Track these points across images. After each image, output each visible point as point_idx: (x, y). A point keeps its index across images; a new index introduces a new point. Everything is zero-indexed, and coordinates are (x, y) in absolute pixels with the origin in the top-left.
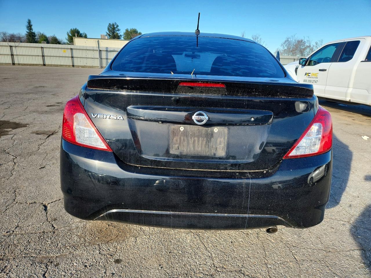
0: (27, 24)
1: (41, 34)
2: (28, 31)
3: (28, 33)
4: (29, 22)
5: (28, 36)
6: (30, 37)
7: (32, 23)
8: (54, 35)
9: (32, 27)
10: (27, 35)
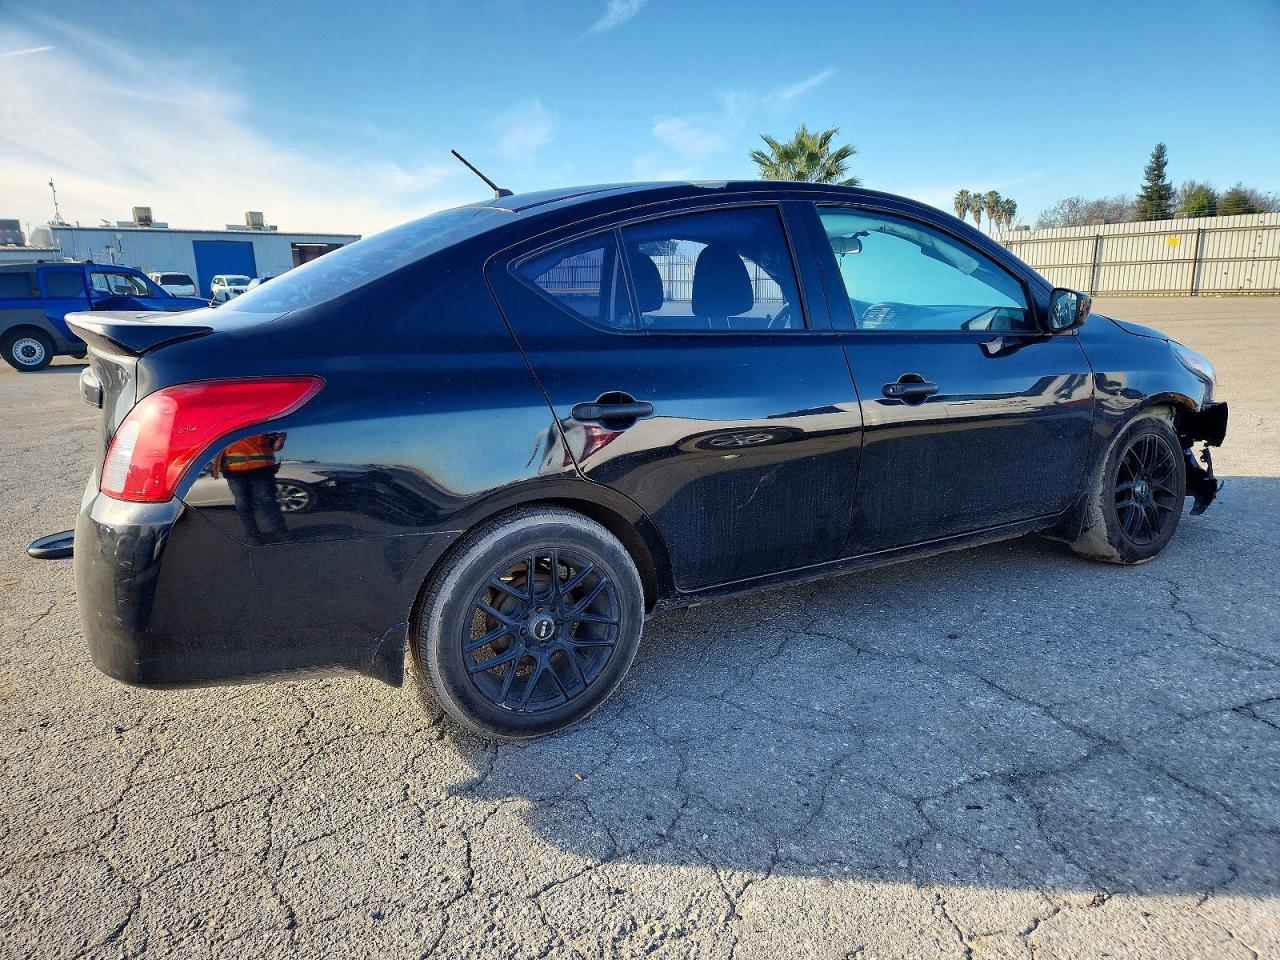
0: (1148, 160)
1: (1195, 188)
2: (1147, 184)
3: (1147, 192)
4: (1160, 152)
5: (1145, 200)
6: (1149, 203)
7: (1168, 156)
8: (1239, 185)
9: (1166, 169)
10: (1142, 196)
